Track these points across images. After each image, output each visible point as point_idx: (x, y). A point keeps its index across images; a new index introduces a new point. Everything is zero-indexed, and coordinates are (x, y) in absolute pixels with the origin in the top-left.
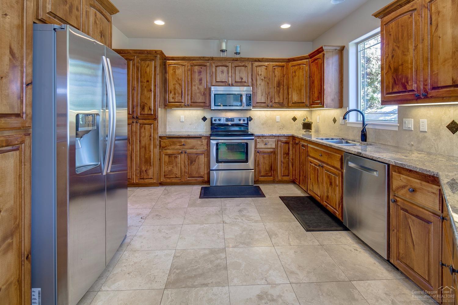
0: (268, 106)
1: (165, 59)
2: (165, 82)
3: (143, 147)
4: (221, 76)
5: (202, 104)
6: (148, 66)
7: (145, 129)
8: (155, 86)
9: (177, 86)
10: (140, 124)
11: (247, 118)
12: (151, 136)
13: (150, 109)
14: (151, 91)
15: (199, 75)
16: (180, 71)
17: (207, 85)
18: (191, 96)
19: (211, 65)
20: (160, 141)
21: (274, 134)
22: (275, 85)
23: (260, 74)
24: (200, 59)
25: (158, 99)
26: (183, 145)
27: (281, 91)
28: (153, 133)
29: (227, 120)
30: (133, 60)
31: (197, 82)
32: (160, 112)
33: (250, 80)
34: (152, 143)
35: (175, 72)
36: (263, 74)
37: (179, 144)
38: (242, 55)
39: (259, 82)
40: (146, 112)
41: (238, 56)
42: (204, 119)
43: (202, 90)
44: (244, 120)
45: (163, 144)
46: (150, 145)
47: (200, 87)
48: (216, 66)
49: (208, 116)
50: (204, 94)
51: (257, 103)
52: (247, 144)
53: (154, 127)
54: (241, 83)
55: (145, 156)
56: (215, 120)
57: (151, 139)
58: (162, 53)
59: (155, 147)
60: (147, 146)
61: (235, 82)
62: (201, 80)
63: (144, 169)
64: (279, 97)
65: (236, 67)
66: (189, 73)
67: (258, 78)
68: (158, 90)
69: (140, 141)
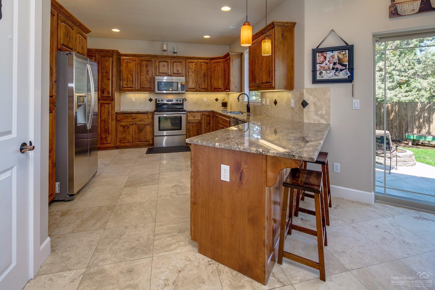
0: (197, 91)
1: (119, 55)
2: (119, 72)
3: (103, 120)
4: (163, 69)
5: (148, 89)
6: (107, 61)
7: (104, 107)
8: (112, 76)
9: (129, 76)
10: (101, 104)
11: (183, 99)
12: (109, 112)
13: (108, 93)
14: (109, 79)
15: (146, 68)
16: (132, 65)
17: (152, 75)
18: (140, 83)
19: (155, 61)
20: (116, 116)
21: (200, 110)
22: (202, 76)
23: (191, 68)
24: (147, 56)
25: (114, 85)
26: (134, 118)
27: (206, 80)
28: (111, 110)
29: (168, 101)
30: (95, 57)
31: (145, 72)
32: (116, 95)
33: (184, 72)
34: (110, 118)
35: (128, 65)
36: (193, 68)
37: (131, 118)
38: (179, 54)
39: (190, 74)
40: (105, 95)
41: (175, 55)
42: (151, 100)
43: (149, 79)
44: (180, 101)
45: (118, 118)
46: (108, 119)
47: (147, 76)
48: (159, 62)
49: (154, 97)
50: (150, 82)
51: (189, 88)
52: (181, 117)
53: (111, 106)
54: (178, 74)
55: (104, 127)
56: (159, 101)
57: (109, 115)
58: (117, 52)
59: (112, 120)
60: (106, 120)
61: (173, 73)
62: (147, 71)
63: (103, 136)
64: (205, 84)
65: (174, 62)
66: (139, 66)
67: (190, 70)
68: (114, 79)
69: (101, 116)
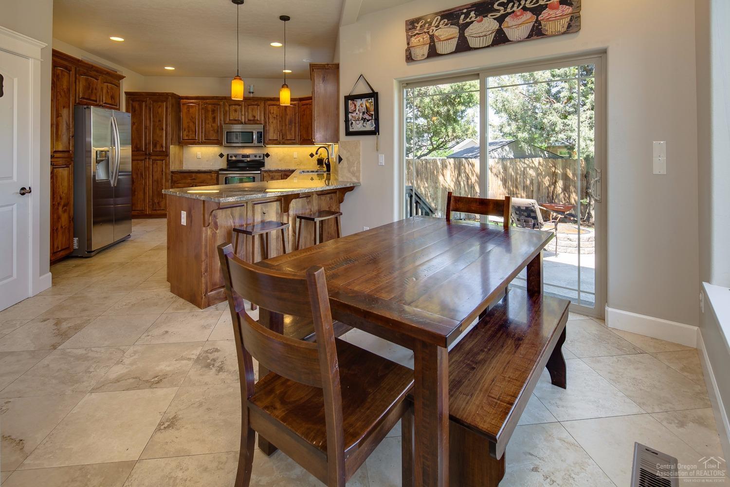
0: (279, 143)
1: (177, 100)
2: (178, 120)
3: (155, 181)
4: (234, 114)
5: (216, 141)
6: (160, 107)
7: (157, 165)
8: (167, 125)
9: (191, 124)
10: (153, 160)
11: (264, 154)
12: (163, 171)
13: (162, 146)
14: (163, 129)
15: (212, 114)
16: (195, 111)
17: (220, 123)
18: (205, 134)
19: (224, 104)
20: (172, 176)
22: (287, 123)
23: (272, 112)
24: (213, 98)
25: (170, 137)
26: (194, 179)
27: (293, 129)
28: (165, 168)
29: (243, 156)
30: (146, 101)
31: (211, 120)
32: (173, 149)
33: (263, 118)
34: (164, 178)
35: (189, 111)
36: (275, 112)
37: (189, 179)
38: (257, 95)
39: (271, 121)
40: (158, 149)
41: (251, 95)
42: (221, 155)
43: (216, 128)
44: (260, 157)
45: (174, 179)
46: (162, 179)
47: (213, 125)
48: (230, 105)
49: (225, 153)
50: (218, 131)
51: (270, 140)
52: (254, 178)
53: (165, 163)
54: (254, 121)
55: (157, 189)
56: (231, 157)
57: (163, 174)
58: (173, 96)
59: (167, 181)
60: (159, 180)
61: (248, 120)
62: (214, 118)
63: (156, 201)
64: (291, 134)
65: (248, 105)
66: (203, 112)
67: (270, 116)
68: (170, 129)
69: (152, 176)
